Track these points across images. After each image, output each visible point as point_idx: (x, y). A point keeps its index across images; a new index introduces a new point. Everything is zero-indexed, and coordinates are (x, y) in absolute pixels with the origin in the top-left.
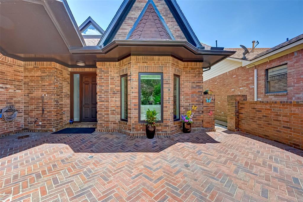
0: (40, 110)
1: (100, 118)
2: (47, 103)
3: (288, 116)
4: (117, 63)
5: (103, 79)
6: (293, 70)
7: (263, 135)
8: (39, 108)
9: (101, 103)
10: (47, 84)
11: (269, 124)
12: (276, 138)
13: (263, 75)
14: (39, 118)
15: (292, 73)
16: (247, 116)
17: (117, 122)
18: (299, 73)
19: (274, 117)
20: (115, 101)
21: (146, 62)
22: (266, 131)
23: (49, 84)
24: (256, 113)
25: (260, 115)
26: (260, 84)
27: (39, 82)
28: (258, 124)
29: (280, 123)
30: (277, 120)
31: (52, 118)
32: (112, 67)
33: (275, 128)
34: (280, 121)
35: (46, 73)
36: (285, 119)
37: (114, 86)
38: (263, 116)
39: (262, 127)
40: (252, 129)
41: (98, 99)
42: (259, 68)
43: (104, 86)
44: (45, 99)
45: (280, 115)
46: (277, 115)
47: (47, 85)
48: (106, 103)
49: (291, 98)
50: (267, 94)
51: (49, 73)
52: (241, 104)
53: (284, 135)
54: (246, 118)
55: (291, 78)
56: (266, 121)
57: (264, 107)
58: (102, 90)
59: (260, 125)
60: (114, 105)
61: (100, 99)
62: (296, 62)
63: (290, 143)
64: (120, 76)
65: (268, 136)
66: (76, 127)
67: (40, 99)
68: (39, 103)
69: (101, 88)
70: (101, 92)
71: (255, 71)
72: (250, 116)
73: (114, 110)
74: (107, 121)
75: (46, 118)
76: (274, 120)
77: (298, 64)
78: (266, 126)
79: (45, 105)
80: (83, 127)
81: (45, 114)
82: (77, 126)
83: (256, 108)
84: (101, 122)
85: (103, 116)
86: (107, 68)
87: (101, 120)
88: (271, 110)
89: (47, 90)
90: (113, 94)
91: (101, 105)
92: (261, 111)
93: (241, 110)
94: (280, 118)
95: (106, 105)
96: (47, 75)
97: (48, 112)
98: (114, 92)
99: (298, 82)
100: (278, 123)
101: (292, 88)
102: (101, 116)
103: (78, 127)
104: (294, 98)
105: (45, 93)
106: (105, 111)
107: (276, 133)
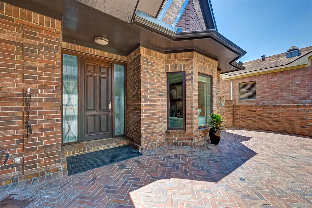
0: (16, 128)
1: (145, 130)
2: (41, 108)
3: (278, 114)
4: (164, 55)
5: (148, 72)
6: (259, 86)
7: (257, 128)
8: (14, 123)
9: (146, 108)
10: (42, 65)
11: (262, 120)
12: (268, 129)
13: (237, 87)
14: (13, 147)
15: (259, 88)
16: (243, 116)
17: (164, 132)
18: (264, 88)
19: (266, 115)
20: (161, 105)
21: (203, 63)
22: (260, 125)
23: (46, 66)
24: (251, 113)
25: (255, 114)
26: (235, 93)
27: (13, 57)
28: (253, 121)
29: (271, 119)
30: (269, 117)
31: (55, 141)
32: (158, 59)
33: (267, 122)
34: (272, 117)
35: (38, 39)
36: (276, 116)
37: (159, 85)
38: (258, 115)
39: (256, 123)
40: (247, 125)
41: (143, 102)
42: (234, 82)
43: (150, 84)
44: (35, 100)
45: (271, 114)
46: (269, 114)
47: (41, 69)
48: (152, 108)
49: (259, 103)
50: (241, 100)
51: (46, 41)
52: (236, 107)
53: (275, 126)
54: (241, 117)
55: (259, 91)
56: (260, 118)
57: (258, 109)
58: (148, 89)
59: (255, 121)
60: (160, 111)
61: (145, 102)
62: (262, 81)
63: (279, 130)
64: (167, 73)
65: (262, 128)
66: (87, 152)
67: (16, 100)
68: (12, 109)
69: (146, 86)
70: (146, 92)
71: (232, 83)
72: (245, 116)
73: (160, 117)
74: (153, 133)
75: (38, 144)
76: (267, 117)
77: (262, 82)
78: (260, 121)
79: (34, 113)
80: (100, 149)
81: (36, 135)
82: (88, 149)
83: (251, 110)
84: (146, 135)
85: (149, 126)
86: (152, 58)
87: (147, 133)
88: (264, 110)
89: (40, 78)
90: (159, 95)
91: (147, 110)
92: (256, 112)
93: (236, 111)
94: (272, 116)
95: (153, 110)
96: (41, 46)
97: (41, 130)
98: (160, 92)
99: (263, 93)
100: (270, 119)
101: (259, 97)
102: (146, 127)
103: (90, 151)
104: (260, 103)
105: (34, 86)
106: (151, 119)
107: (268, 126)
